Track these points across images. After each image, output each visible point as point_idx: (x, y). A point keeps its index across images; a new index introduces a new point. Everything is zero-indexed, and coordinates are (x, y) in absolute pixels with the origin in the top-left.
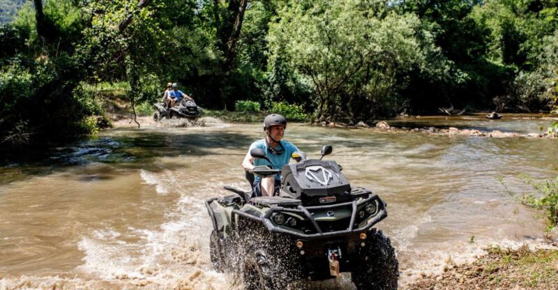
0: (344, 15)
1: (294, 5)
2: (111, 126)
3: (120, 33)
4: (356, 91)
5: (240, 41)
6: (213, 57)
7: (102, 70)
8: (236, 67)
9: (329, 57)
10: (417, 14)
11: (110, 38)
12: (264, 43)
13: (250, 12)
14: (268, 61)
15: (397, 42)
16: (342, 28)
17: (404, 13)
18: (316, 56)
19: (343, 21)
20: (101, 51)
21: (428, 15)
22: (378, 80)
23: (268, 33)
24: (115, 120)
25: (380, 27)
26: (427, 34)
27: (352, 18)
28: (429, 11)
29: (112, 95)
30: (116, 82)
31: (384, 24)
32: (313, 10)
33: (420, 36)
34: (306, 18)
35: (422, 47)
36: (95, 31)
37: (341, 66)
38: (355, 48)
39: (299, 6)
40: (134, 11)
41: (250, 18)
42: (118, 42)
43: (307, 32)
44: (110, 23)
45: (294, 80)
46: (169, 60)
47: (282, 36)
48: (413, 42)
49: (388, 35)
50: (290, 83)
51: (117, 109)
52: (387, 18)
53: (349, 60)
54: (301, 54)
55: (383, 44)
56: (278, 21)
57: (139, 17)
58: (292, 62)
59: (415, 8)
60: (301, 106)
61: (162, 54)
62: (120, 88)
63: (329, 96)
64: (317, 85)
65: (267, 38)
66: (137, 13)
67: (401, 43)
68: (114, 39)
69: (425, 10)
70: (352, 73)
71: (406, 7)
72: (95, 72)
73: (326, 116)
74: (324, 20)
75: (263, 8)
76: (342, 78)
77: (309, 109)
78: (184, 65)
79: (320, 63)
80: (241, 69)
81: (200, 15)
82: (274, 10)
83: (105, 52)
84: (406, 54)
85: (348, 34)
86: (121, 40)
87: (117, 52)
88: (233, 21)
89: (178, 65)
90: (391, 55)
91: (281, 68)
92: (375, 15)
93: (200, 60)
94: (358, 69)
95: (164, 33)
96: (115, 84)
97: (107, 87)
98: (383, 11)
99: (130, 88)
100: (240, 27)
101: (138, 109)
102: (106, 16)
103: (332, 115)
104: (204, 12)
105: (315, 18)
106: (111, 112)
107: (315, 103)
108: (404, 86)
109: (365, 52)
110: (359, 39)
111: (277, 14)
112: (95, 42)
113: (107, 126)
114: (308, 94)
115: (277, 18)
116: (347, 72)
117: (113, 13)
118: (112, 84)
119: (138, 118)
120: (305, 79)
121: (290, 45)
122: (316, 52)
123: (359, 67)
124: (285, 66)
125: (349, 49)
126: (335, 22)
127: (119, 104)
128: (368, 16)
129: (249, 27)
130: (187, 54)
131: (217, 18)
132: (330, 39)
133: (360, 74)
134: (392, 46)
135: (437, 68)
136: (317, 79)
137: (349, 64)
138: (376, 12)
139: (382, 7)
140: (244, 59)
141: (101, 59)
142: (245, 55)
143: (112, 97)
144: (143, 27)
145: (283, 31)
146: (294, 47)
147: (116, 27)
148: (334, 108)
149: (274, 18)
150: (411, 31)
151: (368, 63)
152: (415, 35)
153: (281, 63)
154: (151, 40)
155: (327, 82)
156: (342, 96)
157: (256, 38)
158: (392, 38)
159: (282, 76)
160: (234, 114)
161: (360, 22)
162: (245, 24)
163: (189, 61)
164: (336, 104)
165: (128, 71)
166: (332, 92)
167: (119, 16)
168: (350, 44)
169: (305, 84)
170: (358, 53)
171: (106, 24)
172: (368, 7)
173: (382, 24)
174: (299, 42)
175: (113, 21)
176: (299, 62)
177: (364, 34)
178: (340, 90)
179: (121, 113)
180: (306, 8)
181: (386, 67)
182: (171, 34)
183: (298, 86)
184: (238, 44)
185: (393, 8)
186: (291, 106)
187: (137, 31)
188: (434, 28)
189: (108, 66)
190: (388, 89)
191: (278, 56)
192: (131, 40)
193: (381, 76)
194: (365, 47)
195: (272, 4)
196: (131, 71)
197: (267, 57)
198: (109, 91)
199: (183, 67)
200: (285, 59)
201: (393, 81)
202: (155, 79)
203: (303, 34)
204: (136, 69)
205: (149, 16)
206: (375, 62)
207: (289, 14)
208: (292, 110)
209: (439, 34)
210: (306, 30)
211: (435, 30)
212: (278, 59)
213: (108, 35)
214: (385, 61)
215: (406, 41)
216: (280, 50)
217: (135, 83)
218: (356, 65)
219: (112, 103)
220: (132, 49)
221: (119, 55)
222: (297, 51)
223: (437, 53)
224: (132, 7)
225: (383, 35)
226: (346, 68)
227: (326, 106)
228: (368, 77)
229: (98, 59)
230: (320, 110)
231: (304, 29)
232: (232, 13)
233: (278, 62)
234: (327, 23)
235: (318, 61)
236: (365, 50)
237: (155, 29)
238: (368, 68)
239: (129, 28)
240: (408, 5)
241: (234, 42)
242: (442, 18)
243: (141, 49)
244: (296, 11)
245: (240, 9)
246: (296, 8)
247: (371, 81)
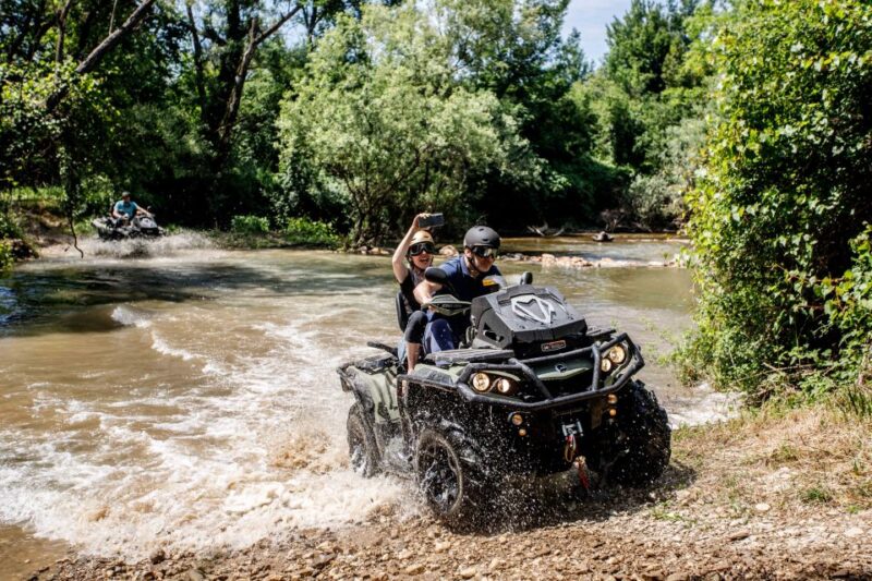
0: (391, 92)
1: (317, 75)
2: (36, 256)
3: (48, 112)
4: (410, 202)
5: (238, 126)
6: (197, 150)
7: (20, 168)
8: (233, 166)
9: (370, 152)
10: (494, 91)
11: (32, 120)
12: (274, 130)
13: (251, 84)
14: (280, 157)
15: (468, 131)
16: (388, 110)
17: (477, 90)
18: (350, 150)
19: (390, 100)
20: (16, 139)
21: (511, 94)
22: (442, 186)
23: (279, 115)
24: (42, 246)
25: (443, 109)
26: (509, 120)
27: (403, 96)
28: (512, 88)
29: (37, 207)
30: (43, 187)
31: (449, 105)
32: (345, 84)
33: (499, 124)
34: (335, 94)
35: (502, 138)
36: (7, 108)
37: (388, 165)
38: (408, 140)
39: (325, 76)
40: (71, 80)
41: (252, 93)
42: (46, 126)
43: (338, 116)
44: (32, 96)
45: (319, 186)
46: (129, 155)
47: (300, 121)
48: (490, 132)
49: (455, 122)
50: (313, 191)
51: (45, 229)
52: (452, 97)
53: (400, 156)
54: (329, 148)
55: (447, 135)
56: (294, 98)
57: (79, 87)
58: (316, 159)
59: (492, 83)
60: (330, 225)
61: (116, 146)
62: (47, 196)
63: (371, 208)
64: (354, 193)
65: (277, 123)
66: (76, 82)
67: (473, 133)
68: (38, 121)
69: (507, 86)
70: (404, 176)
71: (479, 82)
72: (7, 172)
73: (367, 239)
74: (361, 98)
75: (271, 79)
76: (389, 183)
77: (342, 229)
78: (151, 162)
79: (358, 161)
80: (241, 168)
81: (175, 87)
82: (288, 82)
83: (24, 141)
84: (480, 149)
85: (397, 120)
86: (51, 123)
87: (44, 141)
88: (227, 96)
89: (142, 162)
90: (459, 150)
91: (299, 168)
92: (436, 92)
93: (176, 155)
94: (412, 171)
95: (118, 113)
96: (41, 190)
97: (27, 194)
98: (446, 86)
99: (65, 197)
100: (236, 106)
101: (79, 228)
102: (26, 85)
103: (376, 236)
104: (181, 82)
105: (349, 94)
106: (36, 233)
107: (350, 220)
108: (479, 195)
109: (422, 145)
110: (412, 127)
111: (292, 89)
112: (8, 125)
113: (28, 255)
114: (341, 206)
115: (293, 94)
116: (397, 175)
117: (37, 81)
118: (36, 191)
119: (79, 241)
120: (336, 184)
121: (312, 134)
122: (351, 145)
123: (415, 167)
124: (305, 165)
125: (399, 141)
126: (377, 102)
127: (48, 221)
128: (427, 93)
129: (251, 106)
130: (157, 146)
131: (202, 91)
132: (371, 125)
133: (415, 177)
134: (461, 137)
135: (524, 169)
136: (353, 183)
137: (399, 163)
138: (437, 88)
139: (446, 82)
140: (244, 154)
141: (18, 152)
142: (245, 147)
143: (36, 209)
144: (85, 104)
145: (301, 113)
146: (318, 137)
147: (41, 102)
148: (379, 226)
149: (288, 94)
150: (487, 117)
151: (428, 162)
152: (492, 121)
153: (299, 160)
154: (100, 125)
155: (367, 189)
156: (390, 209)
157: (262, 122)
158: (461, 126)
159: (302, 179)
160: (227, 237)
161: (414, 102)
162: (245, 102)
163: (160, 156)
164: (382, 221)
165: (63, 170)
166: (376, 203)
167: (47, 85)
168: (401, 133)
169: (336, 191)
170: (413, 147)
171: (26, 98)
172: (425, 80)
173: (446, 106)
174: (325, 129)
175: (37, 93)
176: (327, 159)
177: (420, 119)
178: (387, 201)
179: (51, 235)
180: (336, 80)
181: (453, 167)
182: (128, 115)
183: (325, 195)
184: (235, 131)
185: (461, 82)
186: (315, 223)
187: (75, 110)
188: (519, 112)
189: (29, 162)
190: (456, 199)
191: (296, 151)
192: (66, 123)
193: (445, 181)
194: (422, 138)
195: (284, 72)
196: (66, 170)
197: (278, 151)
198: (31, 200)
199: (150, 165)
200: (305, 154)
201: (463, 188)
202: (105, 183)
203: (332, 118)
204: (74, 167)
205: (95, 86)
206: (437, 160)
207: (311, 89)
208: (317, 230)
209: (526, 121)
210: (335, 112)
211: (520, 115)
212: (295, 155)
213: (29, 115)
214: (450, 159)
215: (480, 130)
216: (297, 141)
217: (74, 188)
218: (408, 164)
219: (37, 219)
220: (68, 137)
221: (47, 143)
222: (324, 143)
223: (524, 147)
224: (67, 73)
225: (448, 121)
226: (395, 169)
227: (366, 223)
228: (427, 182)
229: (13, 152)
230: (357, 230)
231: (332, 110)
232: (224, 84)
233: (296, 158)
234: (366, 103)
235: (354, 159)
236: (422, 143)
237: (105, 107)
238: (428, 168)
239: (63, 104)
240: (483, 79)
241: (228, 129)
242: (530, 99)
243: (83, 137)
244: (321, 84)
245: (237, 79)
246: (320, 79)
247: (432, 187)
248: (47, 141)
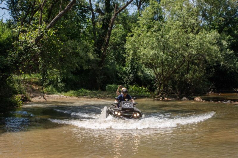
0: (173, 32)
1: (141, 26)
2: (30, 101)
3: (36, 44)
4: (181, 78)
5: (109, 48)
6: (92, 58)
7: (25, 66)
8: (106, 64)
9: (164, 57)
10: (218, 30)
11: (29, 47)
12: (124, 49)
13: (115, 30)
14: (126, 60)
15: (206, 48)
16: (172, 39)
17: (210, 30)
18: (156, 56)
19: (172, 35)
20: (24, 55)
21: (225, 31)
22: (195, 71)
23: (126, 43)
24: (32, 97)
25: (195, 38)
26: (224, 43)
27: (178, 33)
28: (226, 29)
29: (30, 81)
30: (33, 74)
31: (198, 37)
32: (154, 29)
33: (219, 44)
34: (149, 34)
35: (221, 50)
36: (21, 43)
37: (171, 63)
38: (180, 52)
39: (145, 26)
40: (44, 31)
41: (115, 34)
42: (35, 50)
43: (150, 43)
44: (30, 38)
45: (142, 72)
46: (66, 60)
47: (134, 45)
48: (216, 48)
49: (200, 44)
50: (139, 74)
51: (33, 90)
52: (200, 33)
53: (177, 59)
54: (146, 56)
55: (197, 49)
56: (132, 36)
57: (47, 34)
58: (141, 61)
59: (217, 27)
60: (147, 88)
61: (61, 57)
62: (35, 77)
63: (164, 81)
64: (157, 75)
65: (125, 46)
66: (46, 32)
67: (209, 48)
68: (32, 48)
69: (224, 28)
70: (178, 67)
71: (211, 26)
72: (20, 68)
73: (162, 94)
74: (160, 35)
75: (123, 28)
76: (172, 70)
77: (152, 90)
78: (74, 63)
79: (159, 61)
80: (110, 65)
81: (84, 33)
82: (129, 29)
83: (26, 56)
84: (212, 55)
85: (175, 44)
86: (36, 49)
87: (34, 55)
88: (104, 36)
89: (71, 63)
90: (202, 56)
91: (134, 65)
92: (192, 31)
93: (84, 60)
94: (182, 65)
95: (62, 44)
96: (32, 75)
97: (27, 77)
98: (197, 29)
99: (41, 78)
100: (108, 40)
101: (46, 90)
102: (28, 34)
103: (166, 93)
104: (86, 31)
105: (155, 33)
106: (30, 92)
107: (155, 86)
108: (211, 75)
109: (186, 54)
110: (182, 47)
111: (131, 32)
112: (21, 50)
113: (27, 101)
114: (152, 80)
115: (131, 34)
116: (175, 67)
117: (32, 32)
118: (30, 75)
119: (45, 95)
120: (149, 71)
121: (139, 51)
122: (156, 54)
123: (183, 64)
124: (136, 63)
125: (176, 53)
126: (167, 36)
127: (34, 87)
128: (189, 32)
129: (114, 39)
130: (76, 56)
131: (95, 34)
132: (164, 46)
133: (183, 68)
134: (203, 50)
135: (231, 64)
136: (157, 71)
137: (176, 62)
138: (193, 30)
139: (196, 27)
140: (112, 59)
141: (24, 60)
142: (112, 56)
143: (30, 83)
144: (49, 41)
145: (135, 42)
146: (142, 51)
147: (33, 41)
148: (167, 89)
149: (130, 34)
150: (215, 41)
151: (189, 61)
152: (217, 43)
153: (134, 61)
154: (55, 48)
155: (163, 73)
156: (173, 82)
157: (119, 46)
158: (203, 45)
159: (135, 69)
160: (105, 93)
161: (183, 36)
162: (112, 38)
163: (78, 60)
164: (169, 86)
165: (40, 67)
166: (167, 79)
167: (35, 34)
168: (177, 50)
169: (149, 74)
170: (182, 55)
171: (27, 39)
172: (187, 27)
173: (197, 37)
174: (145, 48)
175: (32, 37)
176: (145, 61)
177: (186, 43)
178: (171, 78)
179: (36, 93)
180: (149, 28)
181: (199, 63)
182: (66, 45)
183: (145, 75)
184: (108, 50)
185: (203, 27)
186: (140, 87)
187: (46, 43)
188: (229, 39)
189: (28, 64)
190: (201, 77)
191: (133, 57)
192: (42, 48)
193: (196, 69)
194: (186, 51)
195: (128, 25)
196: (42, 67)
197: (125, 58)
198: (28, 79)
199: (74, 64)
200: (136, 59)
201: (204, 72)
202: (57, 72)
203: (148, 43)
204: (45, 66)
205: (53, 33)
206: (193, 60)
207: (139, 32)
208: (141, 90)
209: (232, 43)
210: (149, 41)
211: (229, 40)
212: (132, 59)
213: (28, 46)
214: (199, 60)
215: (212, 47)
216: (133, 53)
217: (44, 75)
218: (180, 62)
219: (30, 87)
220: (42, 54)
221: (35, 57)
222: (144, 54)
223: (232, 54)
224: (43, 29)
225: (197, 44)
226: (174, 64)
227: (162, 87)
228: (188, 70)
229: (22, 60)
230: (158, 90)
231: (148, 40)
232: (103, 31)
233: (133, 61)
234: (162, 37)
235: (157, 60)
236: (186, 53)
237: (57, 41)
238: (189, 64)
239: (41, 41)
240: (213, 25)
241: (105, 49)
242: (234, 33)
243: (48, 53)
244: (143, 29)
245: (109, 28)
246: (143, 28)
247: (190, 72)
248: (35, 56)
